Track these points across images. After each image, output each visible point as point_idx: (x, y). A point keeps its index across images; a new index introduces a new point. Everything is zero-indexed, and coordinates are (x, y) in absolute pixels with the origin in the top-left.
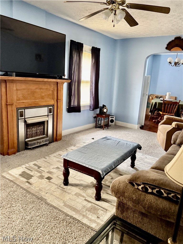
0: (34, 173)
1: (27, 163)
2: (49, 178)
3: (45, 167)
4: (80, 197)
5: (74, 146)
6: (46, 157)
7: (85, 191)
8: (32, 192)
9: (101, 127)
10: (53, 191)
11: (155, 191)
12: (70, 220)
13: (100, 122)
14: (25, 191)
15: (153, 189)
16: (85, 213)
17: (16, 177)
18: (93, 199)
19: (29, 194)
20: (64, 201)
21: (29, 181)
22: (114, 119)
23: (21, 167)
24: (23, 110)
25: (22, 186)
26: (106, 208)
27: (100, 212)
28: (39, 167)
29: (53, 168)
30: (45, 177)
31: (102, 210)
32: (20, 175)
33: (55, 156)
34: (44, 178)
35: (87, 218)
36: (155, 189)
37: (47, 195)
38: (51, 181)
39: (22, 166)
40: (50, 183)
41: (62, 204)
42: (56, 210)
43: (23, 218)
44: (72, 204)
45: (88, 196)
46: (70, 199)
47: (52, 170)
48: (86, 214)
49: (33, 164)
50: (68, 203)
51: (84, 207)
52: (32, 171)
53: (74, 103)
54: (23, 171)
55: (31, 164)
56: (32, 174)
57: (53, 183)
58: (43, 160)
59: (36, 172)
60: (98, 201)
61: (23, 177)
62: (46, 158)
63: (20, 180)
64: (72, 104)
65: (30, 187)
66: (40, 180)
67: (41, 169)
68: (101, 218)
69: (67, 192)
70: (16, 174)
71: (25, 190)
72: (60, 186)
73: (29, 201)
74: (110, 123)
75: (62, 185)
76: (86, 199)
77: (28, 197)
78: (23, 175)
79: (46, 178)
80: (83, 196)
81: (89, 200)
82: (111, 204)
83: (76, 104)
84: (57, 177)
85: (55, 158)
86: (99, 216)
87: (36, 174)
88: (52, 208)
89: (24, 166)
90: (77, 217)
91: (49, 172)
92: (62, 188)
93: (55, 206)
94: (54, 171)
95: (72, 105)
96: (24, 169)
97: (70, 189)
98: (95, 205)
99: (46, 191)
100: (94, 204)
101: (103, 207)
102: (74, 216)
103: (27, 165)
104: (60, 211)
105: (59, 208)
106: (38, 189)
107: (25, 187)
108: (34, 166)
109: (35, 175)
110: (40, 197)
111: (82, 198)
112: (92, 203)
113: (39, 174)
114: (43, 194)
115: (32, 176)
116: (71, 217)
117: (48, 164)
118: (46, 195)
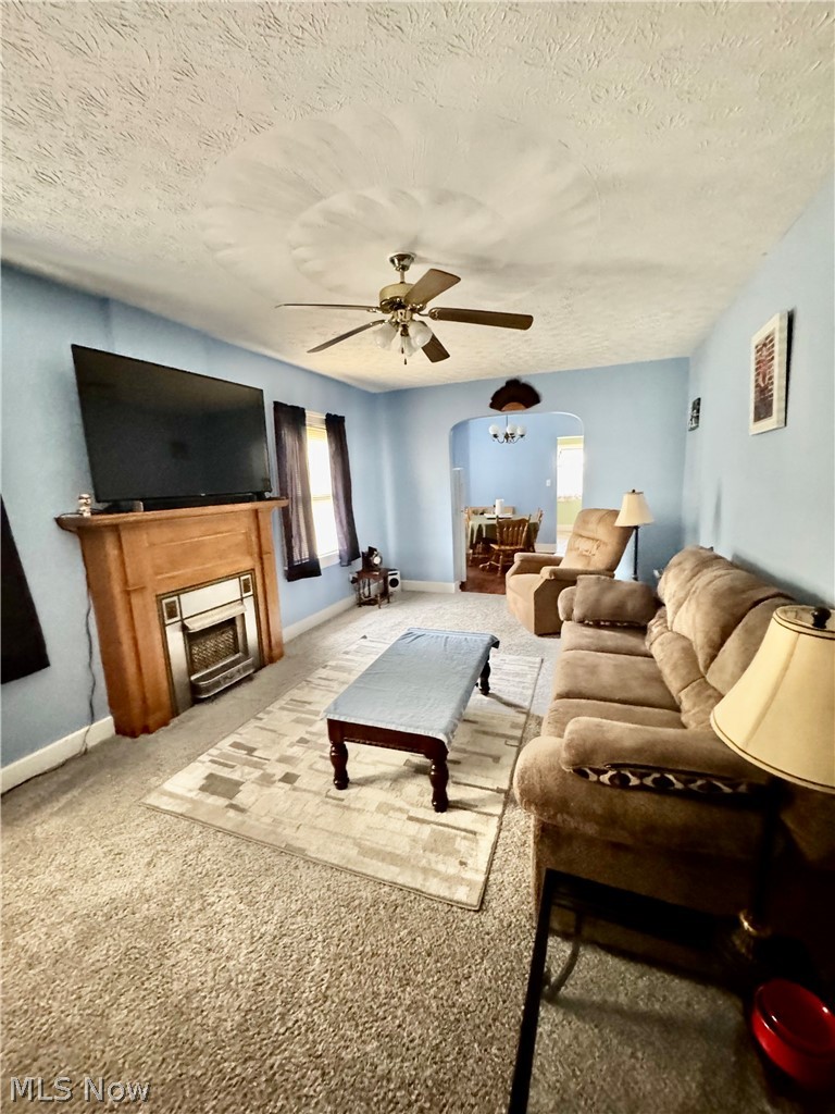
0: (242, 773)
1: (213, 744)
2: (288, 778)
3: (266, 747)
4: (391, 813)
5: (324, 668)
6: (259, 716)
7: (398, 793)
8: (253, 834)
9: (371, 602)
10: (313, 815)
11: (648, 781)
12: (393, 897)
13: (366, 589)
14: (232, 840)
15: (641, 777)
16: (424, 863)
17: (192, 801)
18: (429, 811)
19: (248, 846)
20: (354, 839)
21: (234, 802)
22: (397, 577)
23: (197, 764)
24: (175, 598)
25: (218, 825)
26: (471, 827)
27: (462, 845)
28: (251, 751)
29: (292, 745)
30: (277, 777)
31: (465, 838)
32: (203, 789)
33: (282, 708)
34: (274, 782)
35: (437, 874)
36: (649, 775)
37: (302, 833)
38: (296, 784)
39: (199, 758)
40: (297, 793)
41: (354, 852)
42: (343, 876)
43: (255, 933)
44: (381, 842)
45: (412, 805)
46: (368, 827)
47: (290, 752)
48: (429, 862)
49: (231, 746)
50: (368, 843)
51: (414, 840)
52: (233, 767)
53: (301, 555)
54: (206, 774)
55: (225, 745)
56: (236, 776)
57: (305, 790)
58: (256, 727)
59: (247, 769)
60: (442, 812)
61: (213, 793)
62: (261, 719)
63: (208, 805)
64: (296, 557)
65: (244, 822)
66: (266, 791)
67: (256, 754)
68: (470, 862)
69: (354, 809)
70: (190, 791)
71: (230, 834)
72: (327, 796)
73: (256, 868)
74: (391, 589)
75: (334, 792)
76: (411, 814)
77: (247, 858)
78: (212, 785)
79: (281, 780)
80: (400, 810)
81: (421, 817)
82: (479, 813)
83: (306, 555)
84: (311, 767)
85: (285, 713)
86: (464, 860)
87: (249, 774)
88: (329, 871)
89: (205, 758)
90: (409, 880)
91: (283, 760)
92: (335, 799)
93: (336, 862)
94: (297, 751)
95: (295, 559)
96: (208, 767)
97: (357, 798)
98: (441, 828)
99: (294, 822)
100: (437, 824)
101: (463, 826)
102: (400, 880)
103: (213, 751)
104: (355, 874)
105: (350, 867)
106: (268, 820)
107: (229, 826)
108: (233, 749)
109: (247, 777)
110: (283, 846)
111: (398, 815)
112: (429, 823)
113: (257, 773)
114: (288, 834)
115: (238, 784)
116: (393, 885)
117: (273, 735)
118: (298, 835)
